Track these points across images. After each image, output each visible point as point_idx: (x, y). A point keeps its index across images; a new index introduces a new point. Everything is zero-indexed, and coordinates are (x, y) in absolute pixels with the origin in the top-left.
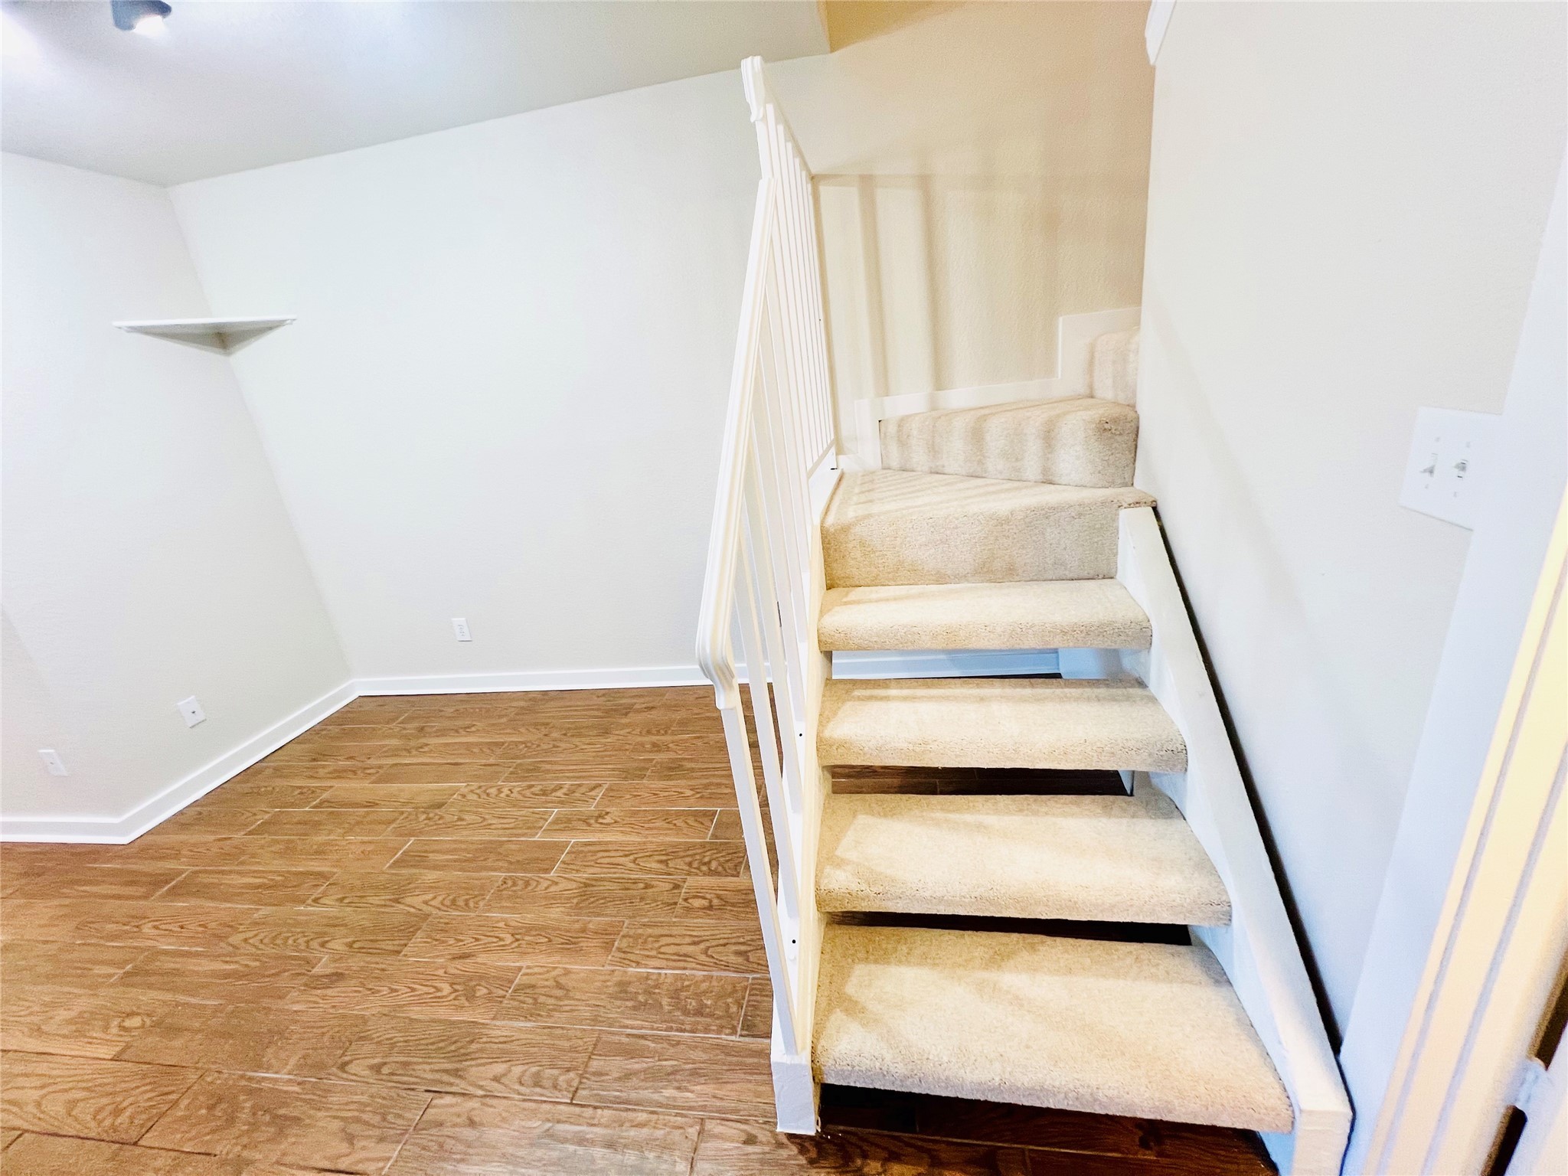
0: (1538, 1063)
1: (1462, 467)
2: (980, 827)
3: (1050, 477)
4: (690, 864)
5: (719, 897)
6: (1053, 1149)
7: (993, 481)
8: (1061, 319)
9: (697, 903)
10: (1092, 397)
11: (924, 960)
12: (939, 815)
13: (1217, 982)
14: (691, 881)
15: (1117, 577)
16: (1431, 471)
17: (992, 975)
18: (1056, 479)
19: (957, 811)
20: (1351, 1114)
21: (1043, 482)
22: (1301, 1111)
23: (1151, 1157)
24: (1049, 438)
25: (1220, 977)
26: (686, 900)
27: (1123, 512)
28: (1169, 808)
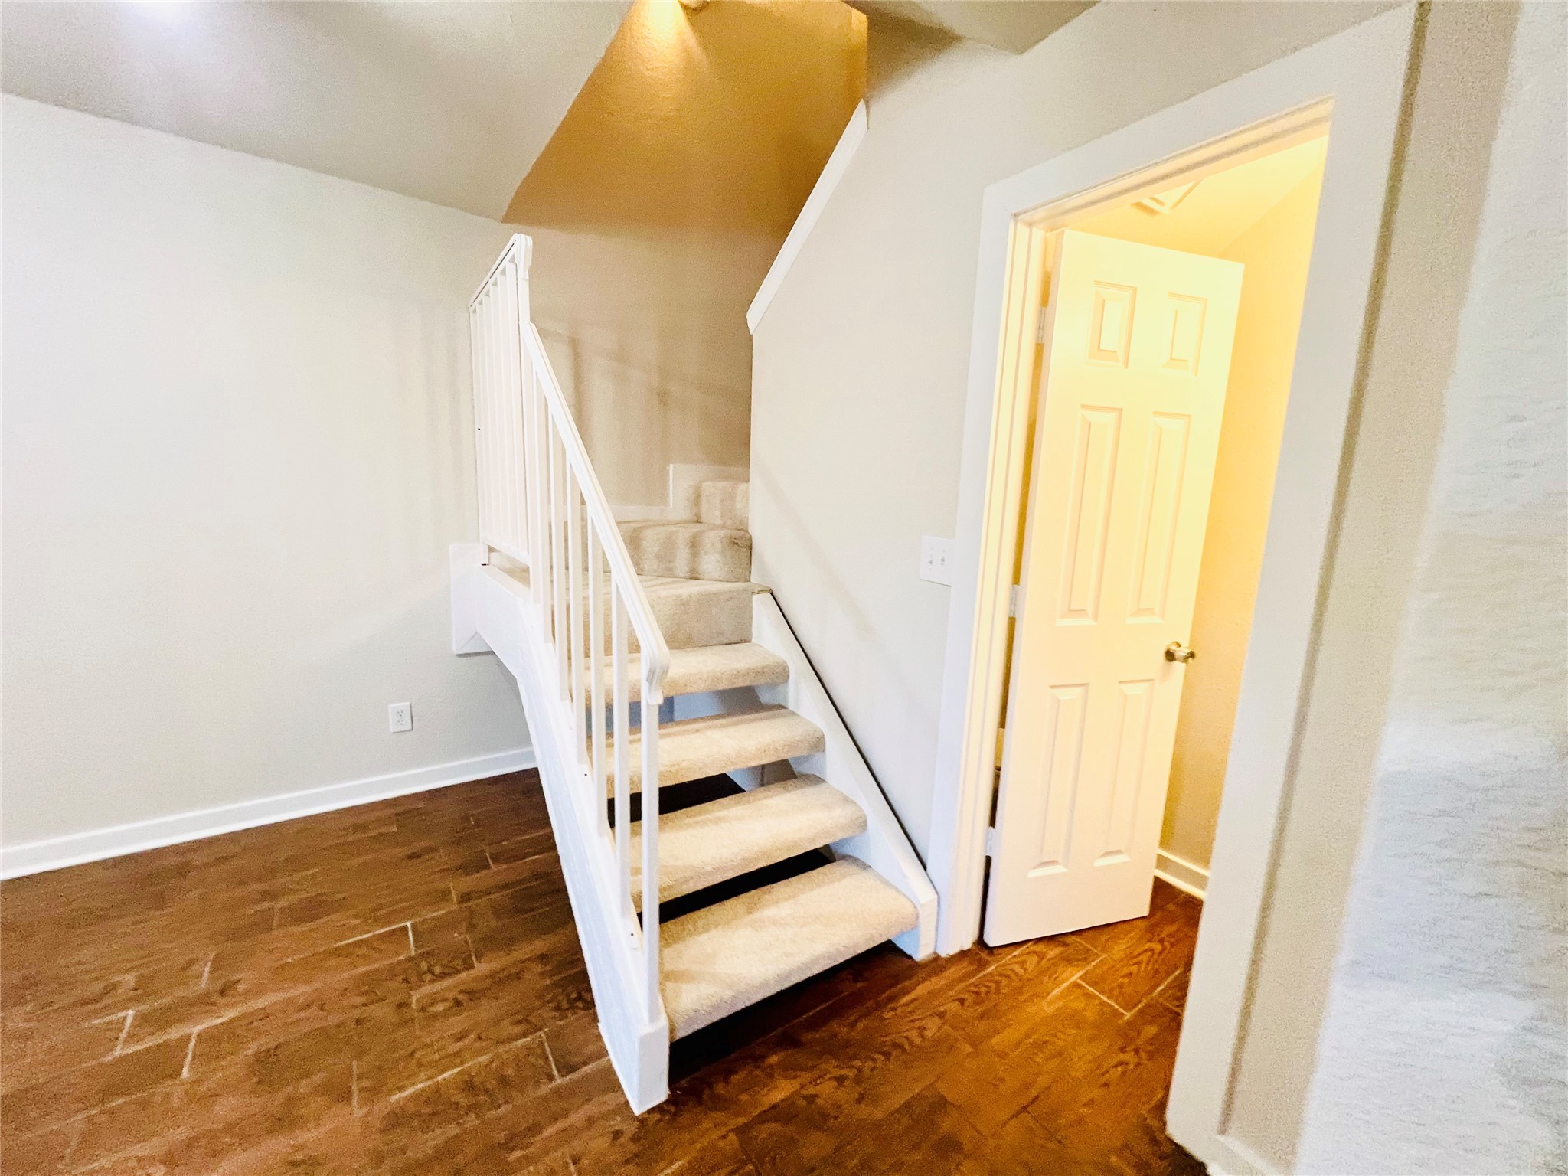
0: (991, 828)
1: (943, 560)
2: (720, 819)
3: (697, 575)
4: (406, 981)
5: (461, 992)
6: (818, 1009)
7: (649, 577)
8: (671, 465)
9: (440, 1007)
10: (698, 522)
11: (706, 929)
12: (688, 820)
13: (864, 869)
14: (416, 996)
15: (753, 640)
16: (931, 563)
17: (757, 915)
18: (701, 576)
19: (699, 814)
20: (936, 896)
21: (691, 578)
22: (921, 906)
23: (860, 985)
24: (694, 545)
25: (865, 867)
26: (423, 1009)
27: (755, 597)
28: (816, 780)
